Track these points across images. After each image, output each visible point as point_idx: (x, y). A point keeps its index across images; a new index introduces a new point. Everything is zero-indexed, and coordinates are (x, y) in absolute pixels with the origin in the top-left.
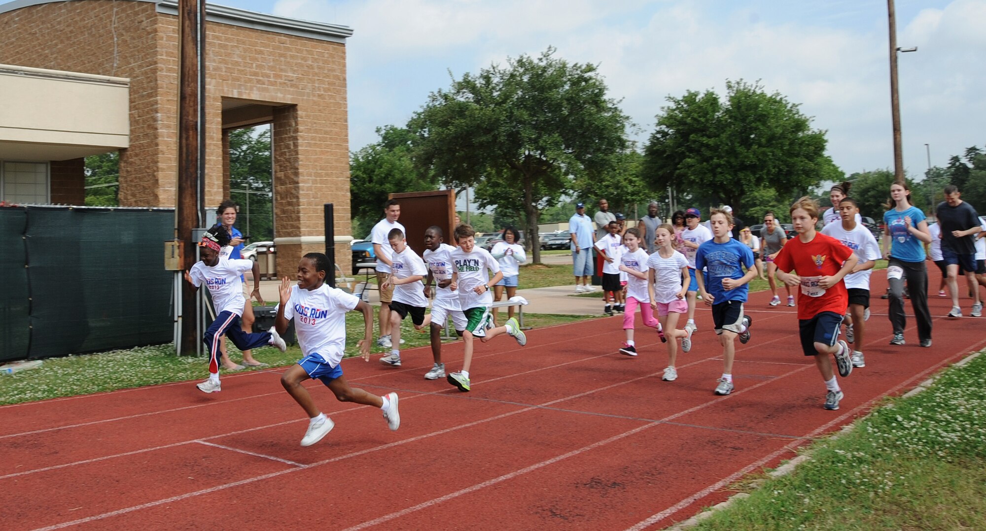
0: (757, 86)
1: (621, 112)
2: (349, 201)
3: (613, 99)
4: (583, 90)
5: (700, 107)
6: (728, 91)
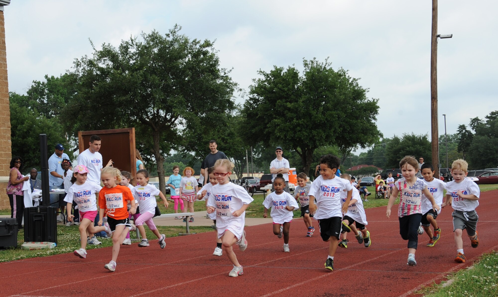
0: (326, 63)
1: (231, 79)
2: (10, 147)
3: (225, 69)
4: (202, 61)
5: (284, 80)
6: (305, 68)
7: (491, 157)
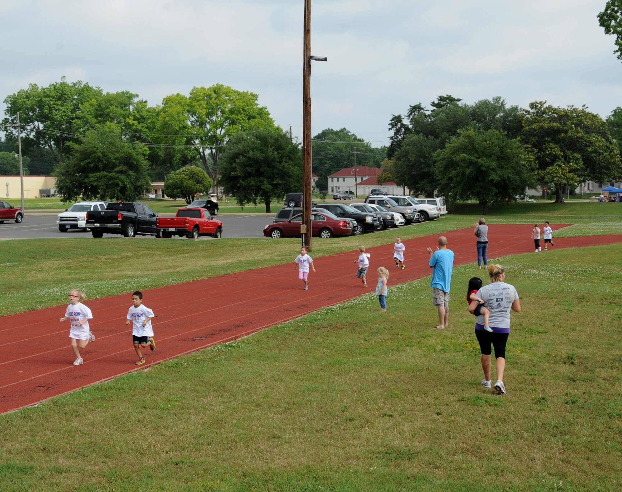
7: (425, 170)
